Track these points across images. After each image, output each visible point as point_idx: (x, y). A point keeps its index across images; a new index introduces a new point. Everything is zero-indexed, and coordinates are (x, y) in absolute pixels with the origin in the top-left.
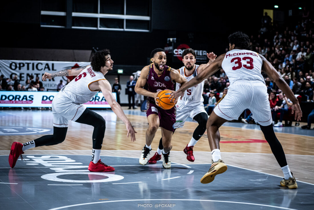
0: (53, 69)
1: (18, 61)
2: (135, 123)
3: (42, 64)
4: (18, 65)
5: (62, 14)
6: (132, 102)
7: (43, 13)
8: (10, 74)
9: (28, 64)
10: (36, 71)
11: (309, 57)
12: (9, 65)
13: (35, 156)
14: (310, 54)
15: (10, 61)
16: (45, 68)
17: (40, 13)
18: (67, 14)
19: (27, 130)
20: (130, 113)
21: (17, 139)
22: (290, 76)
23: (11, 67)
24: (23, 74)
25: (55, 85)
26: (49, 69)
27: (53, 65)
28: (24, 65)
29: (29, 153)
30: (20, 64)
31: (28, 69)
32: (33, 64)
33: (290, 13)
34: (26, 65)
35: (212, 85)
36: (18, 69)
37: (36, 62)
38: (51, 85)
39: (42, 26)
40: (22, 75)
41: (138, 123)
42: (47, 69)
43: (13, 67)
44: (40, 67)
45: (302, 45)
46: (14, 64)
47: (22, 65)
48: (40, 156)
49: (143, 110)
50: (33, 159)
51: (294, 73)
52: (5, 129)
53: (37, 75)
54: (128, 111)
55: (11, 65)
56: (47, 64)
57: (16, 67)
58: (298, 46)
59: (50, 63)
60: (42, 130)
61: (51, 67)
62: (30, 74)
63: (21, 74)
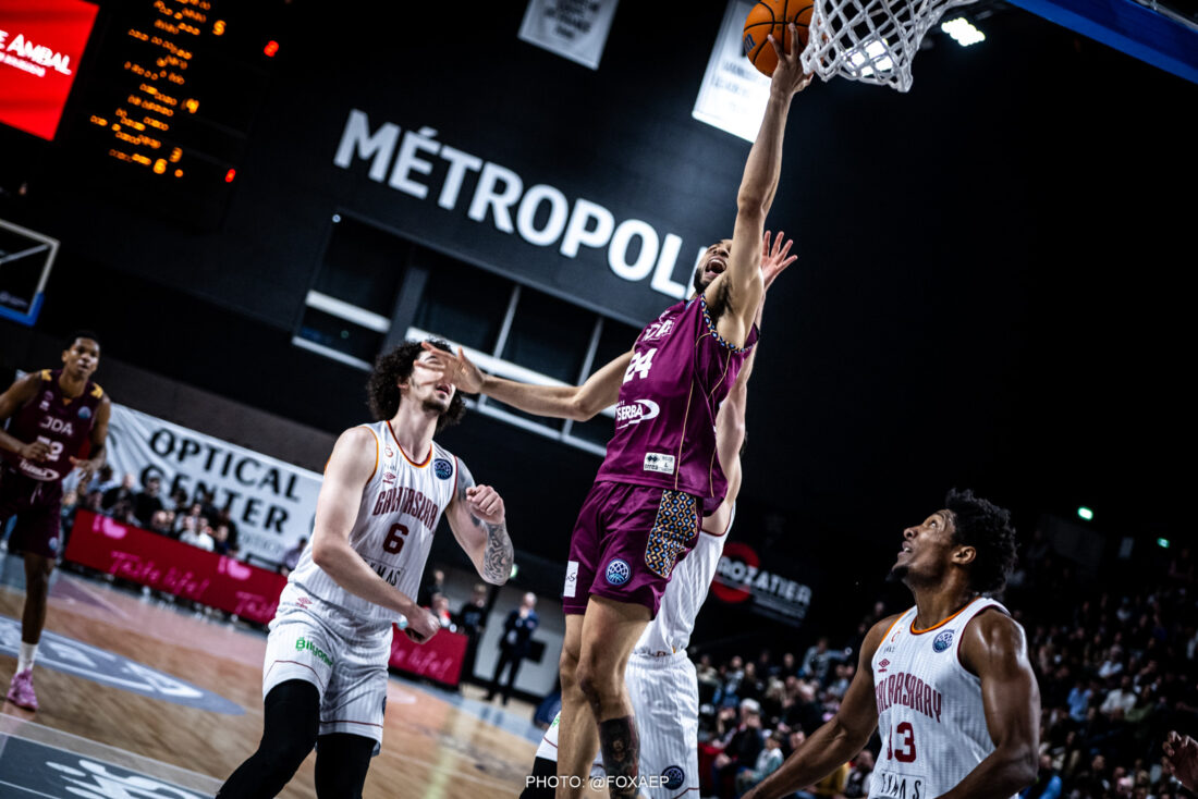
0: (289, 494)
1: (182, 432)
2: (493, 758)
3: (257, 464)
4: (178, 446)
5: (377, 322)
6: (504, 679)
7: (316, 300)
8: (144, 464)
9: (213, 452)
10: (230, 482)
11: (1141, 714)
12: (148, 435)
13: (110, 769)
14: (1149, 706)
15: (159, 424)
16: (265, 481)
17: (304, 296)
18: (392, 328)
19: (125, 670)
20: (485, 714)
21: (79, 691)
22: (1062, 758)
23: (152, 444)
24: (186, 477)
25: (279, 547)
26: (276, 489)
27: (293, 479)
28: (197, 450)
29: (93, 753)
30: (186, 442)
31: (208, 466)
32: (229, 458)
33: (1126, 548)
34: (204, 454)
35: (791, 708)
36: (173, 457)
37: (240, 453)
38: (266, 545)
39: (299, 342)
40: (183, 483)
41: (501, 762)
42: (268, 489)
43: (161, 446)
44: (249, 472)
45: (1130, 667)
46: (166, 437)
47: (191, 448)
48: (125, 774)
49: (540, 722)
50: (96, 777)
51: (1075, 755)
52: (54, 646)
53: (231, 496)
54: (481, 705)
55: (156, 436)
56: (275, 472)
57: (171, 447)
58: (1118, 667)
59: (287, 470)
60: (173, 687)
61: (284, 484)
62: (209, 487)
63: (178, 477)
